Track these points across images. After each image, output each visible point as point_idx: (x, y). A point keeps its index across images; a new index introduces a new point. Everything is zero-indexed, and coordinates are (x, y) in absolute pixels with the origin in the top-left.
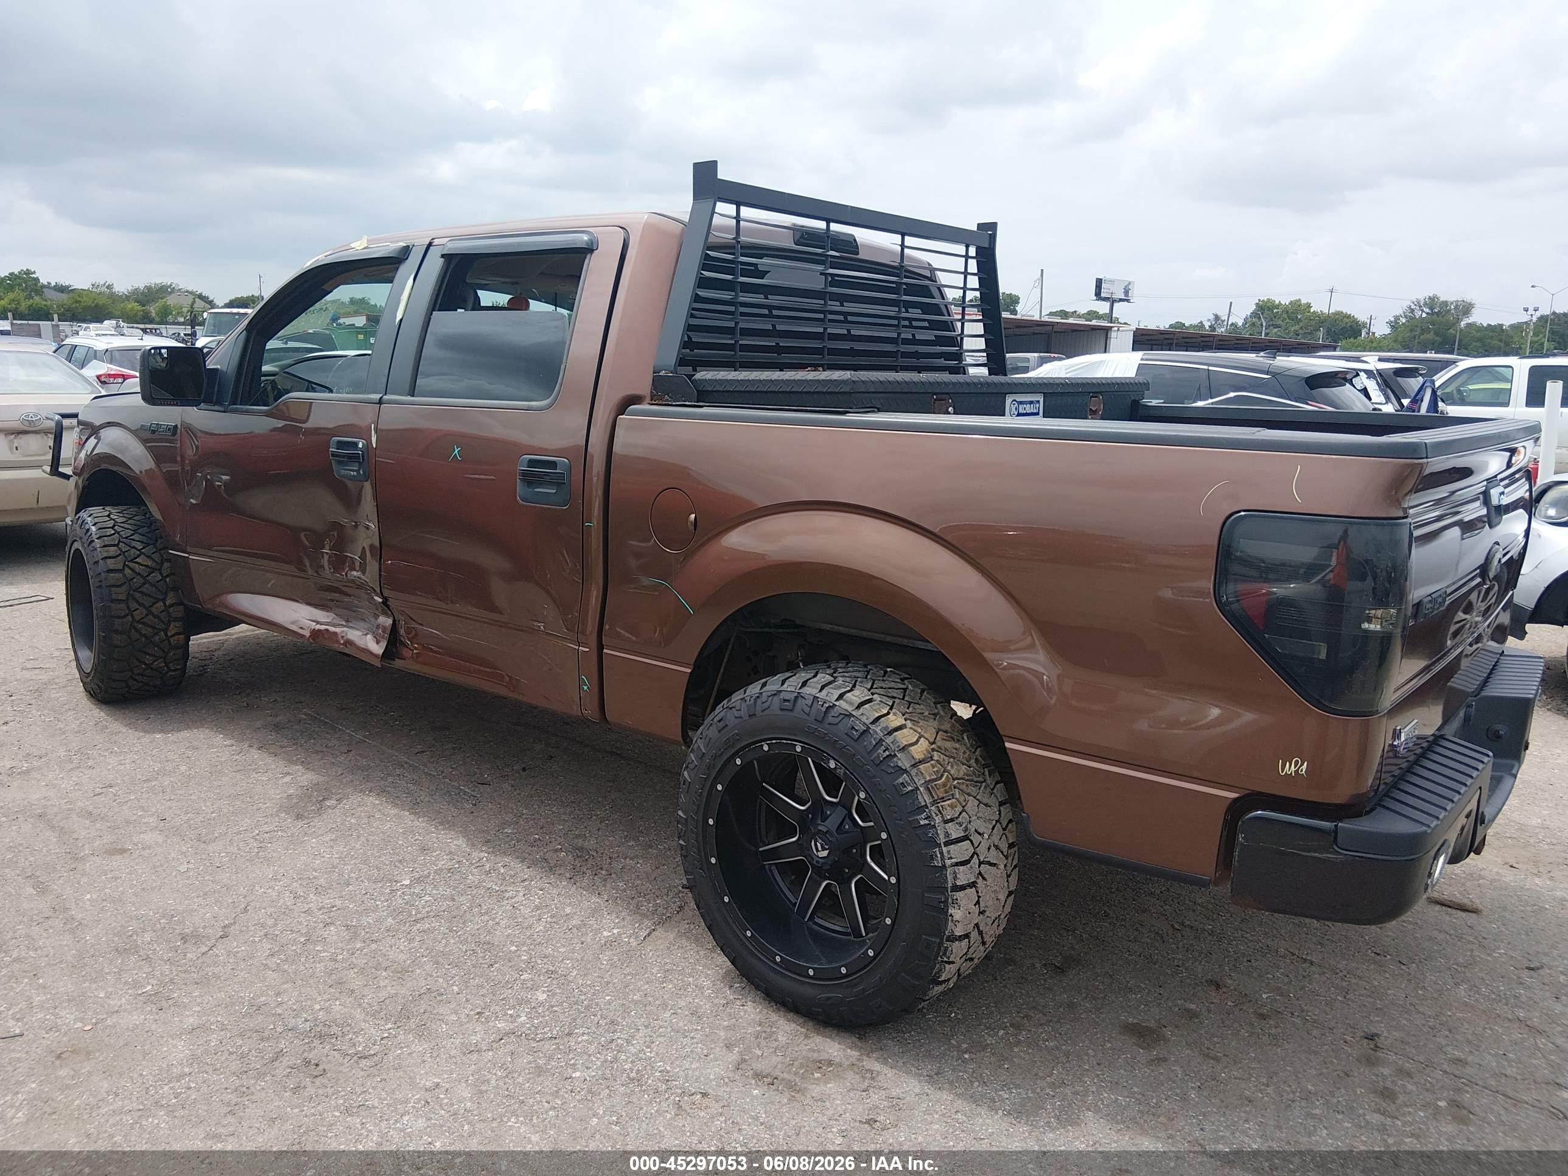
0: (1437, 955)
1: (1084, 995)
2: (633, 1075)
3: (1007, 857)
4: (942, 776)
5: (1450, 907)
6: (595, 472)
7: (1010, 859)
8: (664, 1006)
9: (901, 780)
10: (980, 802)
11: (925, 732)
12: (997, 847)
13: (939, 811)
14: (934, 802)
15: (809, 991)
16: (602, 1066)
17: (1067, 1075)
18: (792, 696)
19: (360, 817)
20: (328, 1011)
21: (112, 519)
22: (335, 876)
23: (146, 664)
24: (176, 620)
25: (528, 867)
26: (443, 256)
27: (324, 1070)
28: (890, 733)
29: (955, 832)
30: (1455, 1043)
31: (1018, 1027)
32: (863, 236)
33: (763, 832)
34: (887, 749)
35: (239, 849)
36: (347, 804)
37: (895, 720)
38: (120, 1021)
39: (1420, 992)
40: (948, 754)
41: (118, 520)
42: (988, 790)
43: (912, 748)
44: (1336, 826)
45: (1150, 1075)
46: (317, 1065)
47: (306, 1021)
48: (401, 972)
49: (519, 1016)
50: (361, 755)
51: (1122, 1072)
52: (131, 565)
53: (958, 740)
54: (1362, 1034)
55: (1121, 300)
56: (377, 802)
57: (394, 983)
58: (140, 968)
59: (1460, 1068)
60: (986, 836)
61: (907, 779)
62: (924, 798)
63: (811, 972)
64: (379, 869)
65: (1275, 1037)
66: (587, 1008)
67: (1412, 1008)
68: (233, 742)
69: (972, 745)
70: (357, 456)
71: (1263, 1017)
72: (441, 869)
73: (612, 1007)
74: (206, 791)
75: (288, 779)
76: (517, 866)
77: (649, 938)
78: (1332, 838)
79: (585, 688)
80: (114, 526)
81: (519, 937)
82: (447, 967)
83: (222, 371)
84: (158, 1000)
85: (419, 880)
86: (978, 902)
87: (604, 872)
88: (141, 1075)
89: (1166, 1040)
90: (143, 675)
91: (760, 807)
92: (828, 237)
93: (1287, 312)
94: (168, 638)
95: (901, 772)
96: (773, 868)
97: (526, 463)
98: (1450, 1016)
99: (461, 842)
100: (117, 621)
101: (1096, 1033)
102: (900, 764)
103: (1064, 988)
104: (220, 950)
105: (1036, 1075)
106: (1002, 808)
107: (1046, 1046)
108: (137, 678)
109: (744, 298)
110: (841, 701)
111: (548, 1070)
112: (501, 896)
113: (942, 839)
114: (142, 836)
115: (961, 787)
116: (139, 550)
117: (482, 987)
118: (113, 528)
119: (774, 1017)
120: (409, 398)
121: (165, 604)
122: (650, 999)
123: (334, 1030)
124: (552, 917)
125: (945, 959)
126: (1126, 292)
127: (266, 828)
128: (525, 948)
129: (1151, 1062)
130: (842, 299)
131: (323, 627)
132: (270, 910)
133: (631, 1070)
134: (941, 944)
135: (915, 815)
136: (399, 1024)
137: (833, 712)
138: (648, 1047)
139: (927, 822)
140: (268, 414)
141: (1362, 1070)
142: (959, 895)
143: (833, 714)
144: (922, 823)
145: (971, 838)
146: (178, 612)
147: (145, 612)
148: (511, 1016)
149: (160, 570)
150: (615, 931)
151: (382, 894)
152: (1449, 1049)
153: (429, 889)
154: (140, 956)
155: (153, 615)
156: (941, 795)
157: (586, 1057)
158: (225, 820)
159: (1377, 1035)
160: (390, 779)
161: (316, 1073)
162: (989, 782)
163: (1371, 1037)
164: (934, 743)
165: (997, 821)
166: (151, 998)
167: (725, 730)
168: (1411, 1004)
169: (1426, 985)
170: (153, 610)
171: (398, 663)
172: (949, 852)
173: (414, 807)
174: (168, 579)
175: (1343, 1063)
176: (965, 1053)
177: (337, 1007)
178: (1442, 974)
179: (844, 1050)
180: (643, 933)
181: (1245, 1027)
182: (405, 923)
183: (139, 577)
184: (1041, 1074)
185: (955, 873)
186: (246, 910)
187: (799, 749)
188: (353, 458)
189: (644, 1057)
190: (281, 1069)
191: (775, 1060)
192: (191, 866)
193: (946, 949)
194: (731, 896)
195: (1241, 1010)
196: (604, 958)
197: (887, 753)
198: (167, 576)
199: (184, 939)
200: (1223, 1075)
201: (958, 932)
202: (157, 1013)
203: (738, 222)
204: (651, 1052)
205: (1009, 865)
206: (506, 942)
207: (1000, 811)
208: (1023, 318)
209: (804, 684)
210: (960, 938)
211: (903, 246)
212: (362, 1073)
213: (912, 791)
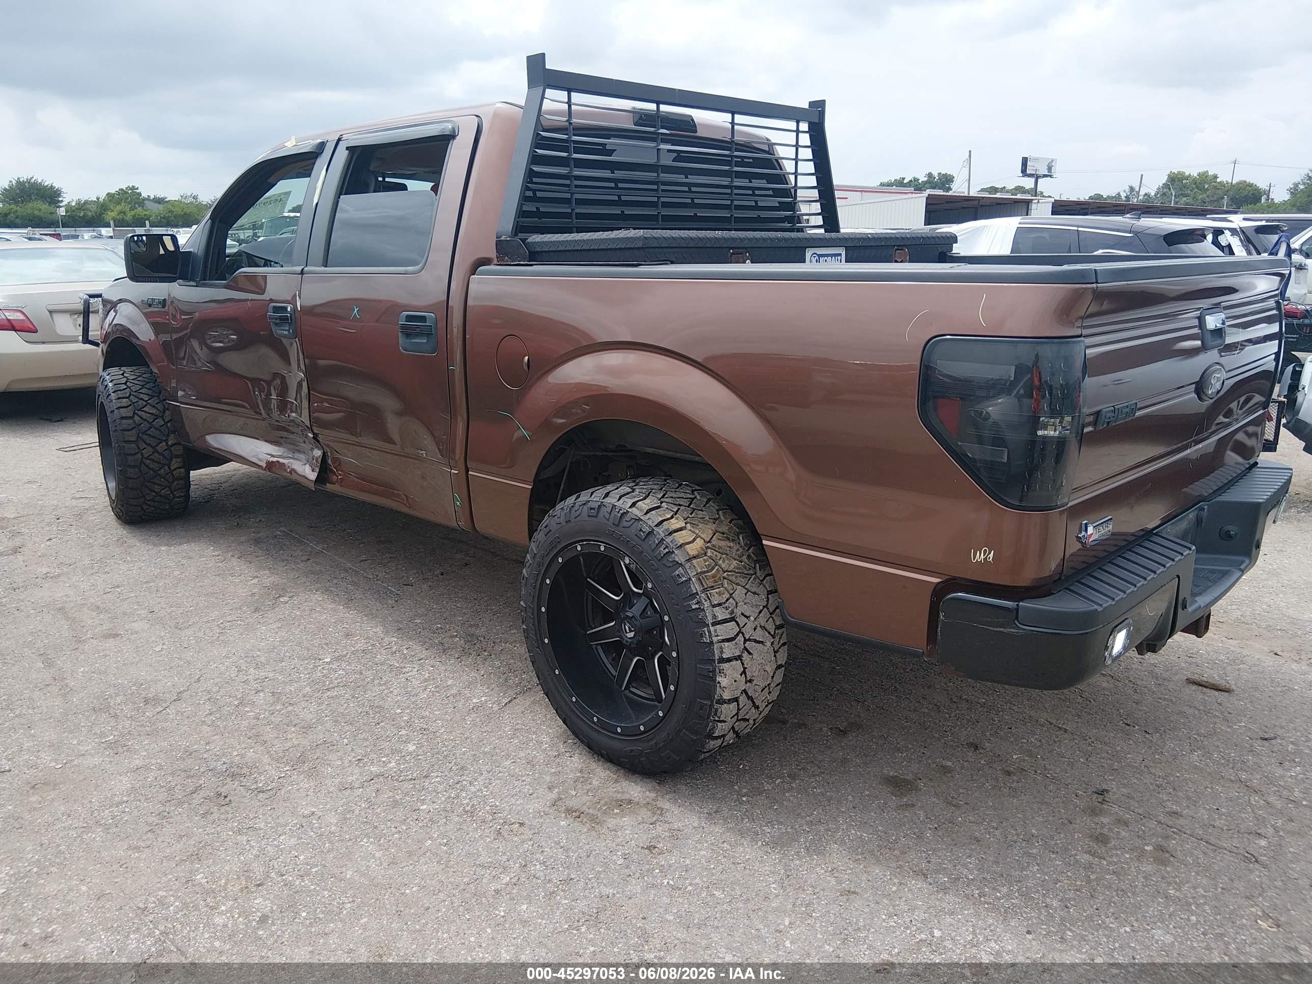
0: (1182, 726)
1: (858, 753)
2: (468, 808)
3: (773, 637)
4: (713, 568)
5: (1206, 687)
6: (455, 324)
7: (777, 638)
8: (508, 756)
9: (677, 572)
10: (748, 591)
11: (702, 533)
12: (763, 628)
13: (708, 597)
14: (705, 590)
15: (617, 745)
16: (446, 801)
17: (825, 816)
18: (596, 505)
19: (304, 610)
20: (242, 756)
21: (125, 377)
22: (273, 655)
23: (155, 492)
24: (177, 456)
25: (427, 649)
26: (347, 148)
27: (230, 801)
28: (670, 534)
29: (721, 614)
30: (1175, 799)
31: (793, 777)
32: (700, 116)
33: (591, 619)
34: (667, 547)
35: (204, 634)
36: (296, 600)
37: (676, 524)
38: (84, 762)
39: (1157, 757)
40: (721, 551)
41: (130, 378)
42: (757, 581)
43: (687, 546)
44: (1018, 605)
45: (895, 817)
46: (225, 797)
47: (224, 763)
48: (307, 728)
49: (390, 762)
50: (317, 563)
51: (872, 814)
52: (140, 413)
53: (733, 540)
54: (1095, 790)
55: (1045, 176)
56: (320, 599)
57: (299, 736)
58: (108, 722)
59: (1174, 819)
60: (752, 618)
61: (682, 571)
62: (696, 587)
63: (619, 730)
64: (308, 650)
65: (1015, 790)
66: (445, 757)
67: (1146, 770)
68: (220, 552)
69: (746, 545)
70: (286, 318)
71: (1009, 773)
72: (357, 650)
73: (465, 757)
74: (190, 590)
75: (255, 581)
76: (417, 647)
77: (510, 705)
78: (1015, 616)
79: (458, 503)
80: (127, 382)
81: (405, 703)
82: (343, 724)
83: (194, 253)
84: (116, 747)
85: (338, 659)
86: (744, 672)
87: (486, 654)
88: (91, 801)
89: (917, 789)
90: (154, 501)
91: (587, 598)
92: (658, 117)
93: (1195, 183)
94: (171, 472)
95: (678, 565)
96: (599, 647)
97: (404, 318)
98: (1178, 777)
99: (379, 630)
100: (130, 458)
101: (860, 783)
102: (677, 559)
103: (842, 747)
104: (171, 711)
105: (798, 815)
106: (770, 596)
107: (813, 792)
108: (149, 503)
109: (577, 172)
110: (634, 509)
111: (402, 804)
112: (399, 671)
113: (710, 620)
114: (133, 624)
115: (730, 578)
116: (146, 401)
117: (367, 740)
118: (125, 384)
119: (594, 765)
120: (323, 269)
121: (167, 444)
122: (497, 750)
123: (244, 771)
124: (436, 687)
125: (717, 719)
126: (1050, 169)
127: (229, 618)
128: (408, 711)
129: (899, 807)
130: (687, 172)
131: (275, 459)
132: (217, 680)
133: (468, 804)
134: (711, 706)
135: (688, 601)
136: (295, 767)
137: (627, 518)
138: (486, 787)
139: (697, 606)
140: (226, 287)
141: (1085, 819)
142: (725, 666)
143: (626, 519)
144: (694, 607)
145: (737, 620)
146: (178, 450)
147: (152, 450)
148: (384, 762)
149: (162, 417)
150: (483, 699)
151: (306, 669)
152: (1169, 804)
153: (344, 665)
154: (110, 714)
155: (158, 452)
156: (710, 584)
157: (434, 794)
158: (199, 612)
159: (1107, 791)
160: (335, 581)
161: (223, 803)
162: (759, 573)
163: (1102, 792)
164: (709, 542)
165: (764, 607)
166: (111, 745)
167: (550, 534)
168: (1145, 766)
169: (1164, 751)
170: (158, 448)
171: (329, 487)
172: (715, 631)
173: (349, 602)
174: (169, 424)
175: (1069, 813)
176: (744, 796)
177: (250, 754)
178: (1181, 742)
179: (644, 792)
180: (505, 701)
181: (990, 781)
182: (319, 691)
183: (146, 423)
184: (803, 814)
185: (721, 648)
186: (199, 680)
187: (602, 549)
188: (284, 320)
189: (481, 794)
190: (197, 799)
191: (585, 798)
192: (165, 647)
193: (717, 710)
194: (561, 670)
195: (991, 767)
196: (469, 720)
197: (667, 550)
198: (168, 422)
199: (146, 701)
200: (960, 819)
201: (726, 696)
202: (113, 757)
203: (570, 106)
204: (487, 791)
205: (776, 643)
206: (394, 706)
207: (768, 598)
208: (956, 194)
209: (607, 495)
210: (730, 701)
211: (733, 123)
212: (258, 804)
213: (686, 581)
